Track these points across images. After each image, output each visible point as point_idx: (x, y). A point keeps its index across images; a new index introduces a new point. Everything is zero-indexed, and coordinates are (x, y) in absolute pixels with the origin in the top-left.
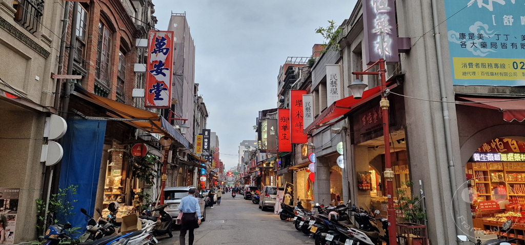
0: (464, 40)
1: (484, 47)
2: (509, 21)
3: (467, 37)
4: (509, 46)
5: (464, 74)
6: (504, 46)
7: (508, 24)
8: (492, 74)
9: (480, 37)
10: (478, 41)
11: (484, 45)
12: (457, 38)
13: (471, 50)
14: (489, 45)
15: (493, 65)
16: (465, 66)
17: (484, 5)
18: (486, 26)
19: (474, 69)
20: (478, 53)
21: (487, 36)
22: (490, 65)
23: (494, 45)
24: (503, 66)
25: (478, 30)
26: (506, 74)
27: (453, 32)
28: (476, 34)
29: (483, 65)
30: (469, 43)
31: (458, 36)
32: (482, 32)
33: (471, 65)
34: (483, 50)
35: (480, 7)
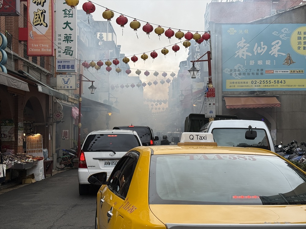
0: (232, 72)
1: (240, 75)
2: (252, 63)
3: (233, 71)
4: (251, 74)
5: (230, 86)
6: (249, 74)
7: (252, 64)
8: (242, 86)
9: (239, 70)
10: (237, 73)
11: (240, 74)
12: (228, 72)
13: (234, 76)
14: (242, 74)
15: (243, 83)
16: (231, 83)
17: (242, 56)
18: (242, 66)
19: (235, 84)
20: (237, 77)
21: (242, 70)
22: (242, 83)
23: (244, 74)
24: (247, 83)
25: (238, 68)
26: (248, 86)
27: (228, 69)
28: (237, 70)
29: (239, 83)
30: (233, 74)
31: (229, 71)
32: (240, 68)
33: (233, 83)
34: (239, 76)
35: (240, 57)
